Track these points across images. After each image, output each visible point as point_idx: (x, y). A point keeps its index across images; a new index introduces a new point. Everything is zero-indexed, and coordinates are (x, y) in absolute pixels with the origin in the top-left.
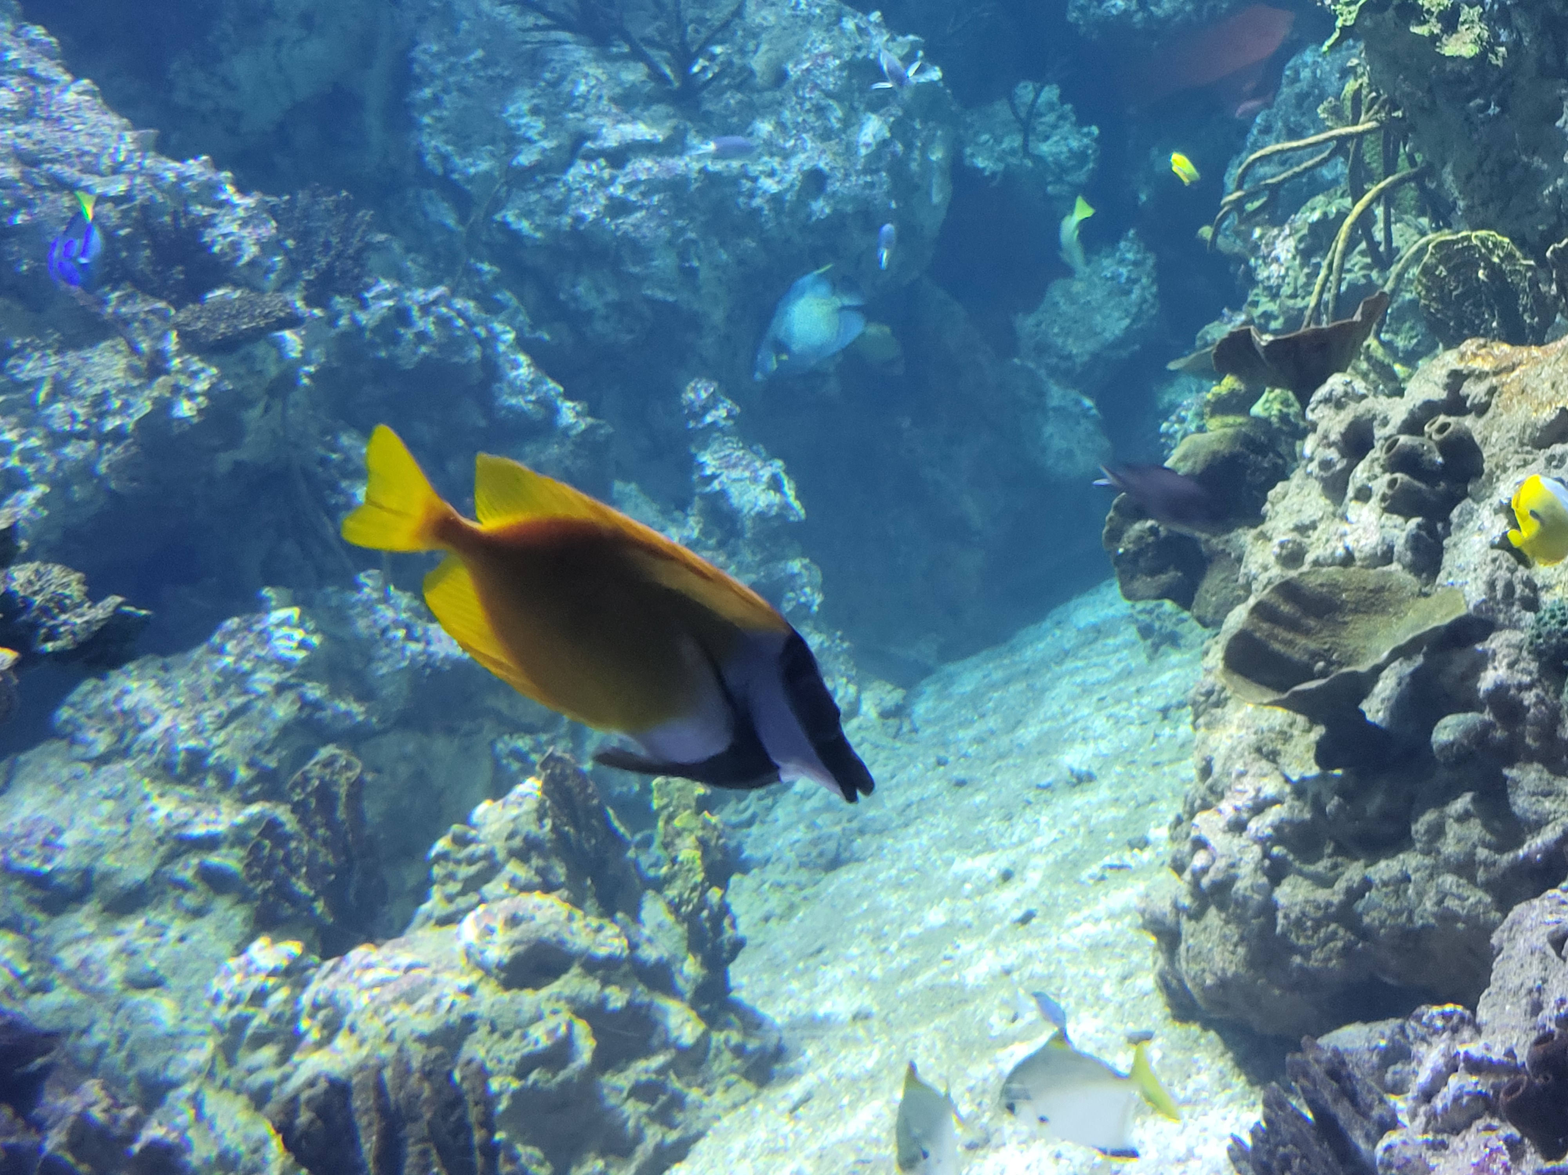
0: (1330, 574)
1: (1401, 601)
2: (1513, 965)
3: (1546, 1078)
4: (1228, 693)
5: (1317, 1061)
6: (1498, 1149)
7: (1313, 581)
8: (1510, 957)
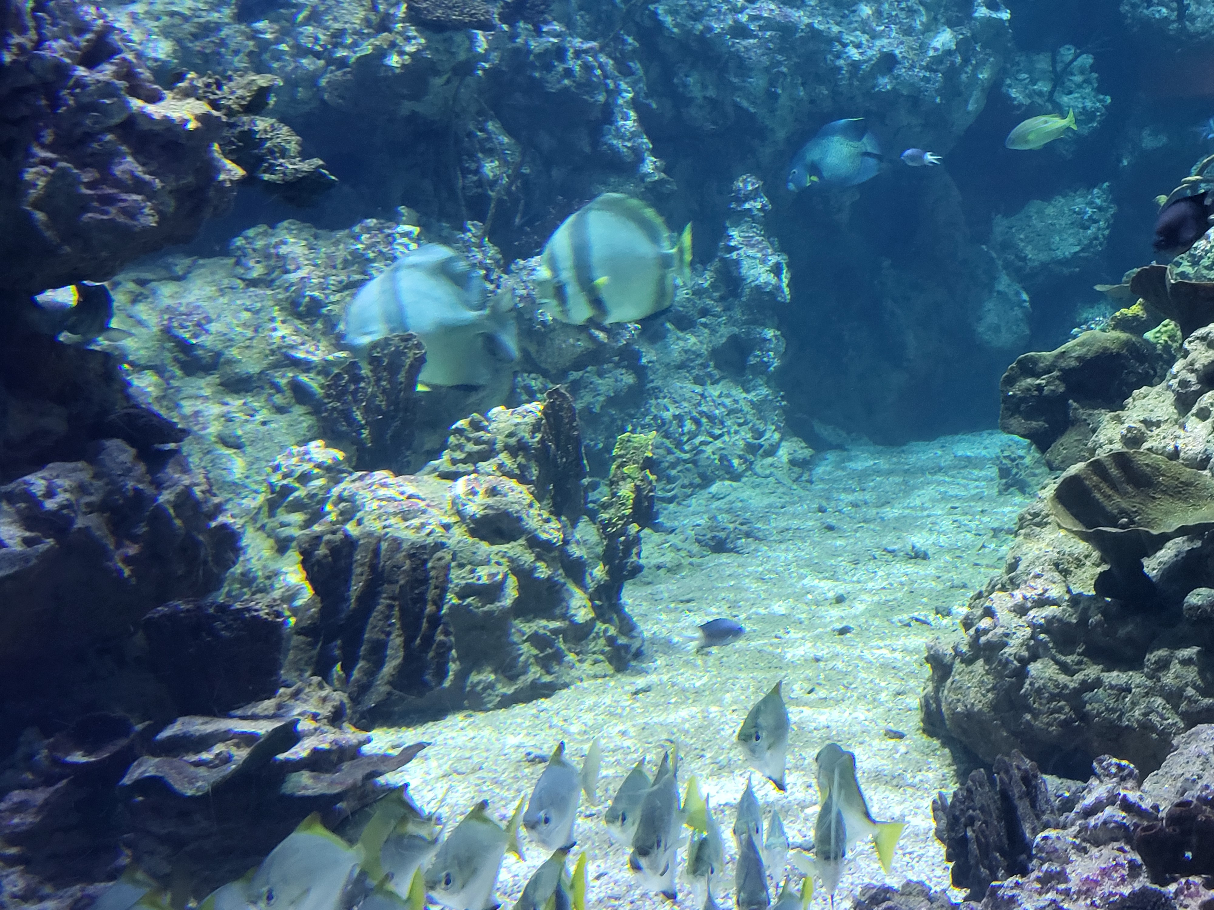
0: (1157, 460)
1: (1200, 498)
2: (1182, 760)
3: (1174, 830)
4: (1051, 519)
5: (1019, 768)
6: (1122, 866)
7: (1142, 460)
8: (1181, 754)
